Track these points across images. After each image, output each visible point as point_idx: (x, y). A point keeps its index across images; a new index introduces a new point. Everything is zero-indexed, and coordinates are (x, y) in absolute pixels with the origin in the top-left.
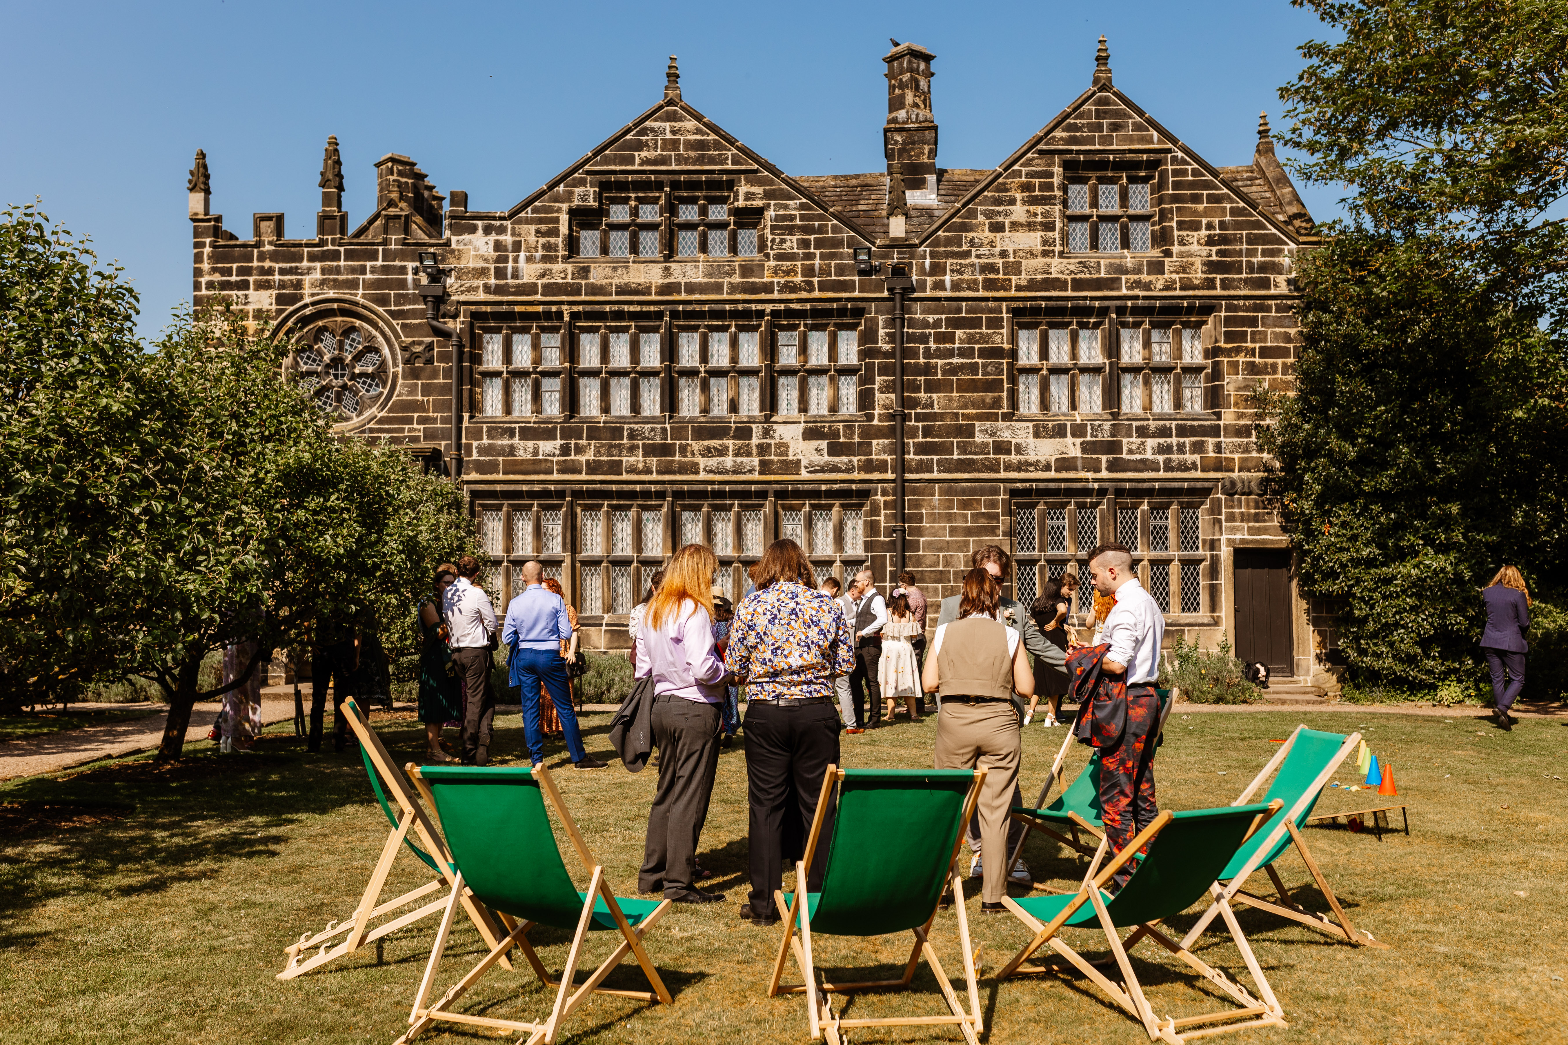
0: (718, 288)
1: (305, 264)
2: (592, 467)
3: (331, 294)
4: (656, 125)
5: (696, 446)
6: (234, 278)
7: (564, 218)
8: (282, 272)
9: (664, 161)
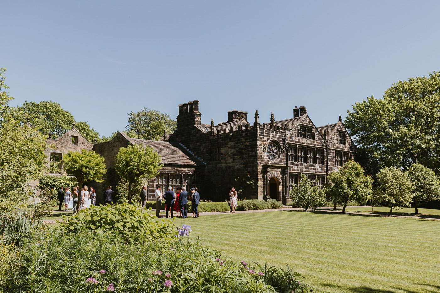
0: (311, 144)
1: (270, 133)
2: (301, 170)
3: (273, 139)
4: (305, 118)
5: (310, 168)
6: (262, 134)
7: (297, 131)
8: (268, 134)
9: (306, 124)
